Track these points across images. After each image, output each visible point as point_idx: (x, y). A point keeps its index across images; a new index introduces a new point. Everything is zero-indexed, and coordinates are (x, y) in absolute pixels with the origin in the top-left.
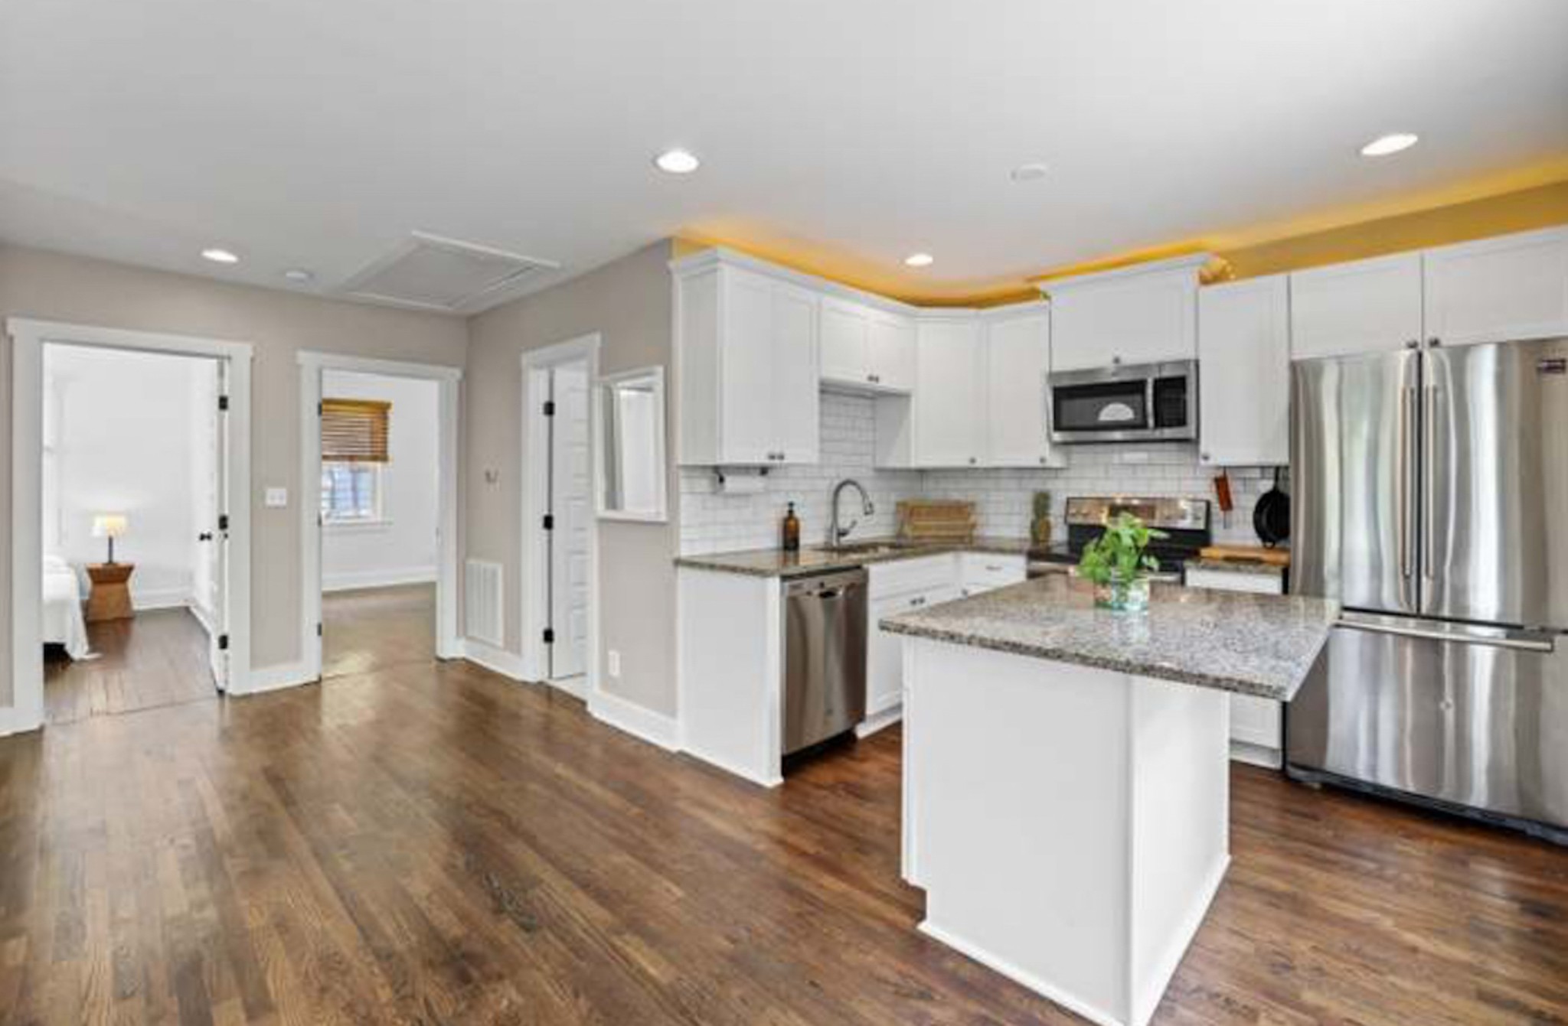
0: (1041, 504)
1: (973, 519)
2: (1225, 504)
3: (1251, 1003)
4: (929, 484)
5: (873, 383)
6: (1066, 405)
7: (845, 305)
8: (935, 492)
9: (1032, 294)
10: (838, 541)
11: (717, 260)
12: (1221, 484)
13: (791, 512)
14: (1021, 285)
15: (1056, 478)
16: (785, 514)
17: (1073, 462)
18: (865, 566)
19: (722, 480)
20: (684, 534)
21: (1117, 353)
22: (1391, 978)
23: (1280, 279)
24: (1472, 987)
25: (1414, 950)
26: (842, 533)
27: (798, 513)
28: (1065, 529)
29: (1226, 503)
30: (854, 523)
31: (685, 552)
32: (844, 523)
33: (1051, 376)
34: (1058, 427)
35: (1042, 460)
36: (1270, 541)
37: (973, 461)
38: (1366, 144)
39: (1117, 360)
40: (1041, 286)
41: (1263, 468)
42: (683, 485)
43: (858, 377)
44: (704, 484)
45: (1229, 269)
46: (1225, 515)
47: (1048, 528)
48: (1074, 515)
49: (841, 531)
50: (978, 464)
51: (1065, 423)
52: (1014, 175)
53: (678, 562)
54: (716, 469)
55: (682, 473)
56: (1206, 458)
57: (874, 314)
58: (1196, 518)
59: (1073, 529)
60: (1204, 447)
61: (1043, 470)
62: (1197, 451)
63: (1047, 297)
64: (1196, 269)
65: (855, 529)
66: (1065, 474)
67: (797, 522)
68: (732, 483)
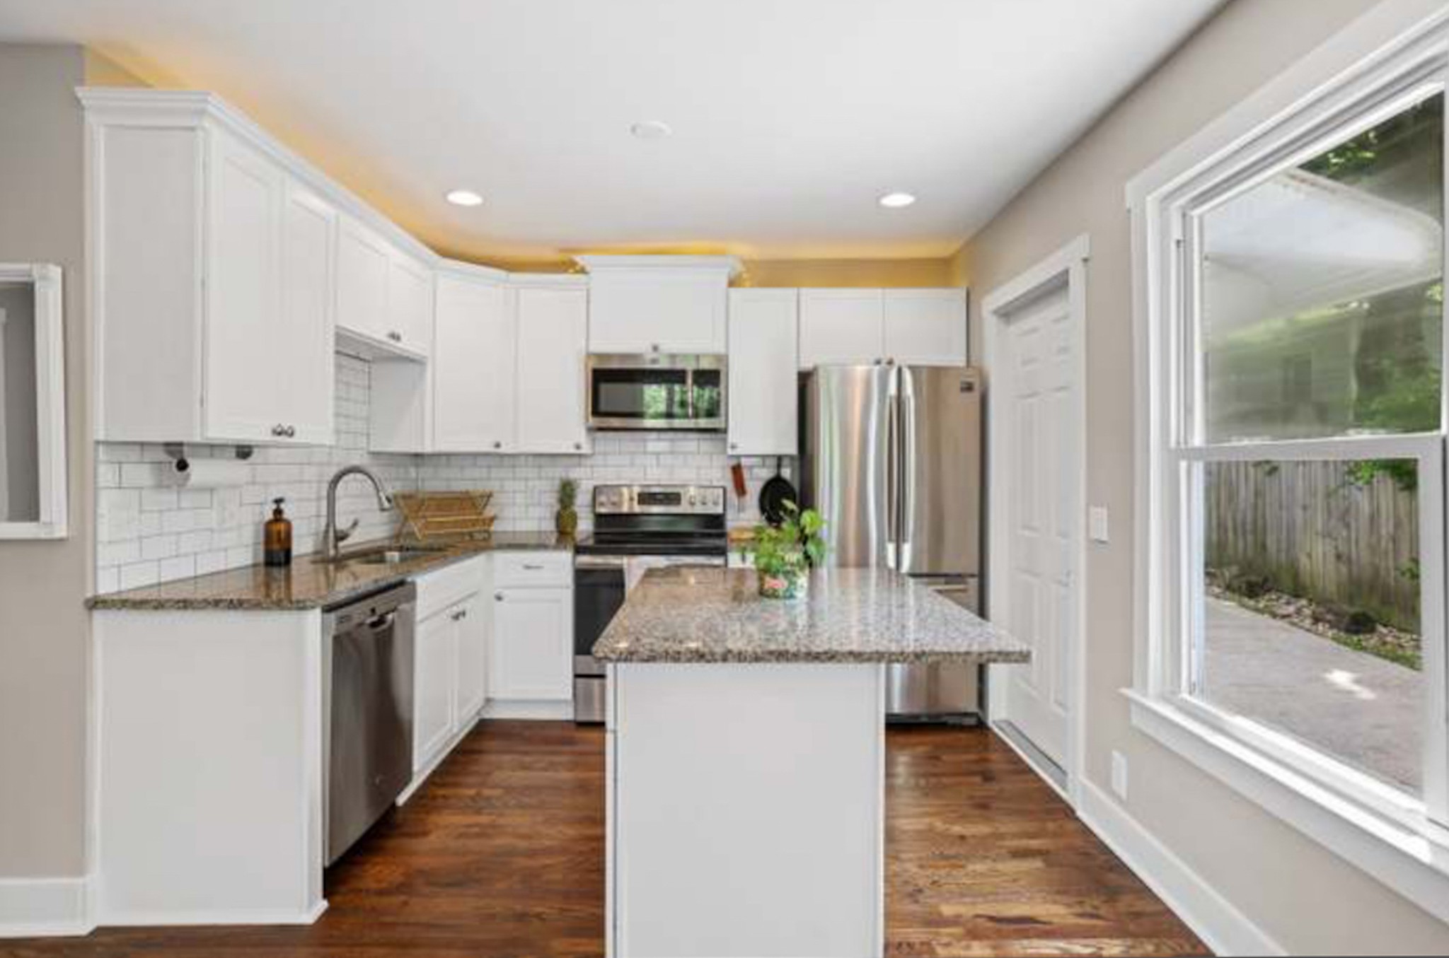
0: (567, 492)
1: (489, 512)
2: (740, 490)
3: (924, 938)
4: (426, 472)
5: (392, 342)
6: (604, 388)
7: (368, 235)
8: (436, 482)
9: (566, 266)
10: (336, 547)
11: (202, 113)
12: (737, 471)
13: (278, 512)
14: (550, 255)
15: (580, 465)
16: (269, 516)
17: (597, 449)
18: (409, 579)
19: (182, 466)
20: (105, 555)
21: (656, 342)
22: (971, 867)
23: (790, 293)
24: (1004, 851)
25: (962, 838)
26: (340, 537)
27: (289, 512)
28: (591, 516)
29: (740, 488)
30: (355, 524)
31: (106, 586)
32: (342, 523)
33: (589, 355)
34: (596, 412)
35: (578, 447)
36: (774, 521)
37: (498, 445)
38: (884, 195)
39: (655, 348)
40: (580, 259)
41: (764, 457)
42: (106, 474)
43: (376, 331)
44: (142, 474)
45: (745, 276)
46: (739, 501)
47: (574, 518)
48: (602, 504)
49: (340, 535)
50: (502, 450)
51: (603, 407)
52: (634, 129)
53: (96, 604)
54: (173, 448)
55: (102, 453)
56: (733, 447)
57: (398, 256)
58: (716, 503)
59: (600, 519)
60: (732, 437)
61: (577, 457)
62: (725, 440)
63: (583, 271)
64: (727, 270)
65: (358, 530)
66: (588, 462)
67: (288, 524)
68: (199, 470)
